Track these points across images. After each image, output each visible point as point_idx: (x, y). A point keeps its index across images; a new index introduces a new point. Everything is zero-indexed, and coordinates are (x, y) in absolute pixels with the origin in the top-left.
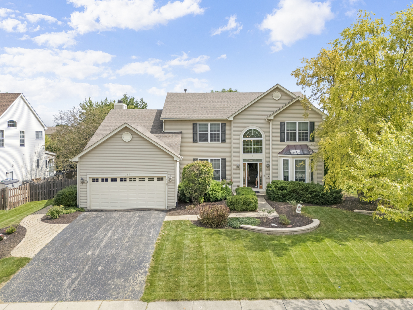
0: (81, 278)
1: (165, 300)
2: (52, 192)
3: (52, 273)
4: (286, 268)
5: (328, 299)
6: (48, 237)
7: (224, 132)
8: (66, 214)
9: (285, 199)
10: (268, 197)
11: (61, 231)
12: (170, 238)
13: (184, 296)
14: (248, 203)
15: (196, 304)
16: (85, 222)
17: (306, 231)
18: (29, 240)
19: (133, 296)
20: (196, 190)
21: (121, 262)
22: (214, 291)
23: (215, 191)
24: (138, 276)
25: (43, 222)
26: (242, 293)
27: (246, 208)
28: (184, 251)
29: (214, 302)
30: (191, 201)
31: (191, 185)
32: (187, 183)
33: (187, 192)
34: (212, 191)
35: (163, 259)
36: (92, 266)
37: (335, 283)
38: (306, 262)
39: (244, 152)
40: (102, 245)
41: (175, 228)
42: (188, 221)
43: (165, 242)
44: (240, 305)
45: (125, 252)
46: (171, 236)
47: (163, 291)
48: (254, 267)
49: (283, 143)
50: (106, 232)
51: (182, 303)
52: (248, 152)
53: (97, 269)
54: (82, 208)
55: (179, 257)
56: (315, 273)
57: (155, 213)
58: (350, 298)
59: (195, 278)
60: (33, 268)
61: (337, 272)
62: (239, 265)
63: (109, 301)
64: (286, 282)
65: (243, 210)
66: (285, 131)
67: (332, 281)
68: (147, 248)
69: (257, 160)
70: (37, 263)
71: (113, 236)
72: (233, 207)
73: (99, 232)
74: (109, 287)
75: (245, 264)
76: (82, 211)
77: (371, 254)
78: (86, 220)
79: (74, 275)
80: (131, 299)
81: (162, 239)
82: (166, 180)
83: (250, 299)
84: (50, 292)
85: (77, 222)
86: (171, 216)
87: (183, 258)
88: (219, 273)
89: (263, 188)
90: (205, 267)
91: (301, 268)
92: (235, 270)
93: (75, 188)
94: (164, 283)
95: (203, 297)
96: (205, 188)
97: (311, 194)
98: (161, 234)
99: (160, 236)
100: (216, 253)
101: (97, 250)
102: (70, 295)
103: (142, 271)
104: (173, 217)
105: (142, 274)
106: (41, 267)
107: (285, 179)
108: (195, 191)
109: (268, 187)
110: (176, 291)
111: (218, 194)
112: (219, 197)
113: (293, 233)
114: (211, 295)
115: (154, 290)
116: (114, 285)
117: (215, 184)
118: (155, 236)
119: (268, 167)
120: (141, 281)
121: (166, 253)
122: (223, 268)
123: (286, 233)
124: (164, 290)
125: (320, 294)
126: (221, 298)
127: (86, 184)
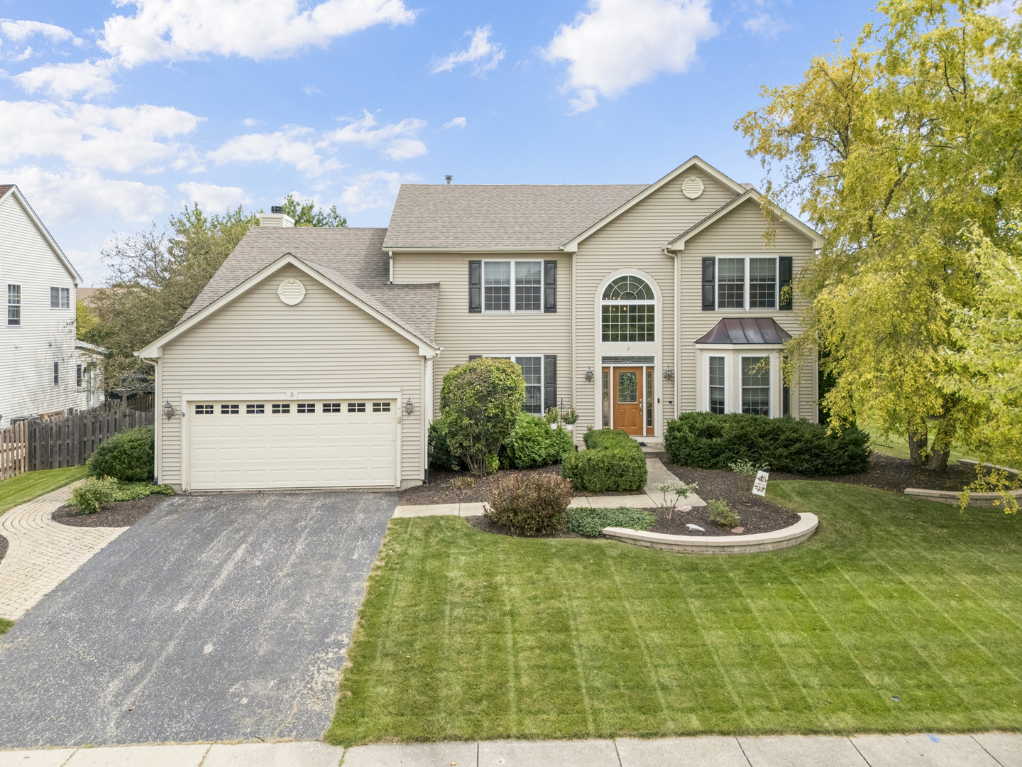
0: (152, 676)
1: (396, 739)
2: (89, 445)
3: (69, 663)
4: (740, 645)
5: (869, 733)
6: (67, 563)
7: (551, 285)
8: (123, 500)
9: (718, 462)
10: (670, 456)
11: (104, 545)
12: (409, 564)
13: (452, 727)
14: (619, 471)
15: (486, 749)
16: (172, 522)
17: (785, 545)
18: (13, 569)
19: (302, 730)
20: (479, 437)
21: (270, 630)
22: (538, 712)
23: (528, 440)
24: (319, 669)
25: (57, 524)
26: (620, 718)
27: (615, 482)
28: (449, 598)
29: (538, 745)
30: (464, 469)
31: (466, 421)
32: (454, 416)
33: (453, 442)
34: (521, 439)
35: (388, 622)
36: (185, 642)
37: (881, 687)
38: (792, 629)
39: (605, 338)
40: (218, 582)
41: (423, 537)
42: (459, 517)
43: (396, 575)
44: (615, 753)
45: (282, 604)
46: (412, 557)
47: (390, 713)
48: (648, 642)
49: (709, 314)
50: (230, 549)
51: (444, 748)
52: (615, 338)
53: (201, 650)
54: (165, 485)
55: (434, 618)
56: (821, 658)
57: (368, 497)
58: (929, 730)
59: (481, 676)
60: (16, 649)
61: (882, 655)
62: (606, 638)
63: (231, 744)
64: (744, 684)
65: (606, 490)
66: (714, 282)
67: (872, 683)
68: (345, 592)
69: (639, 359)
70: (29, 635)
71: (248, 560)
72: (580, 480)
73: (211, 549)
74: (233, 703)
75: (622, 635)
76: (166, 495)
77: (969, 604)
78: (175, 516)
79: (133, 669)
80: (296, 738)
81: (386, 566)
82: (397, 409)
83: (643, 736)
84: (60, 717)
85: (152, 524)
86: (411, 506)
87: (447, 620)
88: (549, 659)
89: (656, 434)
90: (510, 643)
91: (782, 646)
92: (596, 652)
93: (150, 431)
94: (392, 691)
95: (506, 729)
96: (505, 434)
97: (786, 447)
98: (383, 555)
99: (382, 559)
100: (538, 604)
101: (204, 596)
102: (117, 728)
103: (330, 655)
104: (417, 507)
105: (329, 665)
106: (40, 647)
107: (713, 410)
108: (477, 438)
109: (672, 428)
110: (428, 712)
111: (537, 448)
112: (540, 456)
113: (748, 548)
114: (530, 725)
115: (363, 711)
116: (247, 696)
117: (527, 422)
118: (367, 559)
119: (669, 377)
120: (325, 683)
121: (397, 607)
122: (560, 646)
123: (729, 549)
124: (393, 711)
125: (843, 720)
126: (558, 734)
127: (178, 421)
